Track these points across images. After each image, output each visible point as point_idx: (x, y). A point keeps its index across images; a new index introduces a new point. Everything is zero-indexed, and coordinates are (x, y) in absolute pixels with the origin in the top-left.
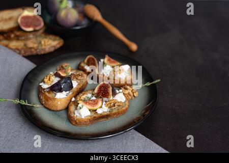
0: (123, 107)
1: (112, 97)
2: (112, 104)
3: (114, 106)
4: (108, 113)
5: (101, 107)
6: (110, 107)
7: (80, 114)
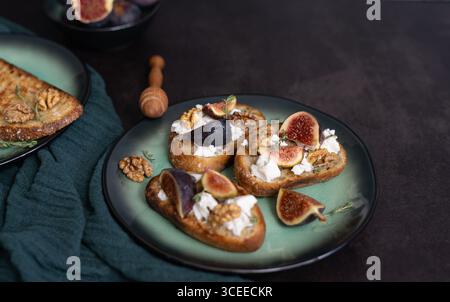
0: (336, 164)
1: (318, 144)
2: (320, 158)
3: (323, 161)
4: (312, 174)
5: (300, 163)
6: (315, 164)
7: (263, 174)
